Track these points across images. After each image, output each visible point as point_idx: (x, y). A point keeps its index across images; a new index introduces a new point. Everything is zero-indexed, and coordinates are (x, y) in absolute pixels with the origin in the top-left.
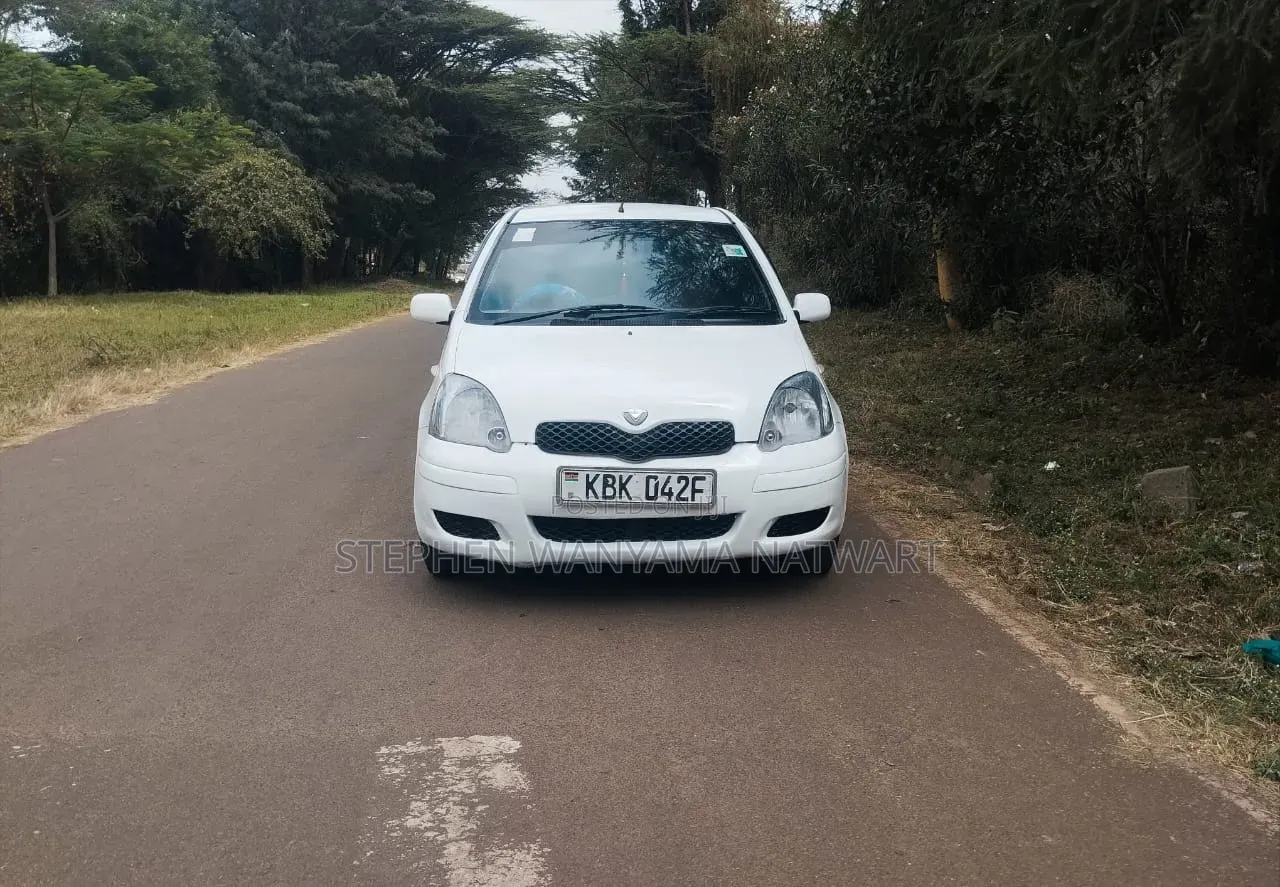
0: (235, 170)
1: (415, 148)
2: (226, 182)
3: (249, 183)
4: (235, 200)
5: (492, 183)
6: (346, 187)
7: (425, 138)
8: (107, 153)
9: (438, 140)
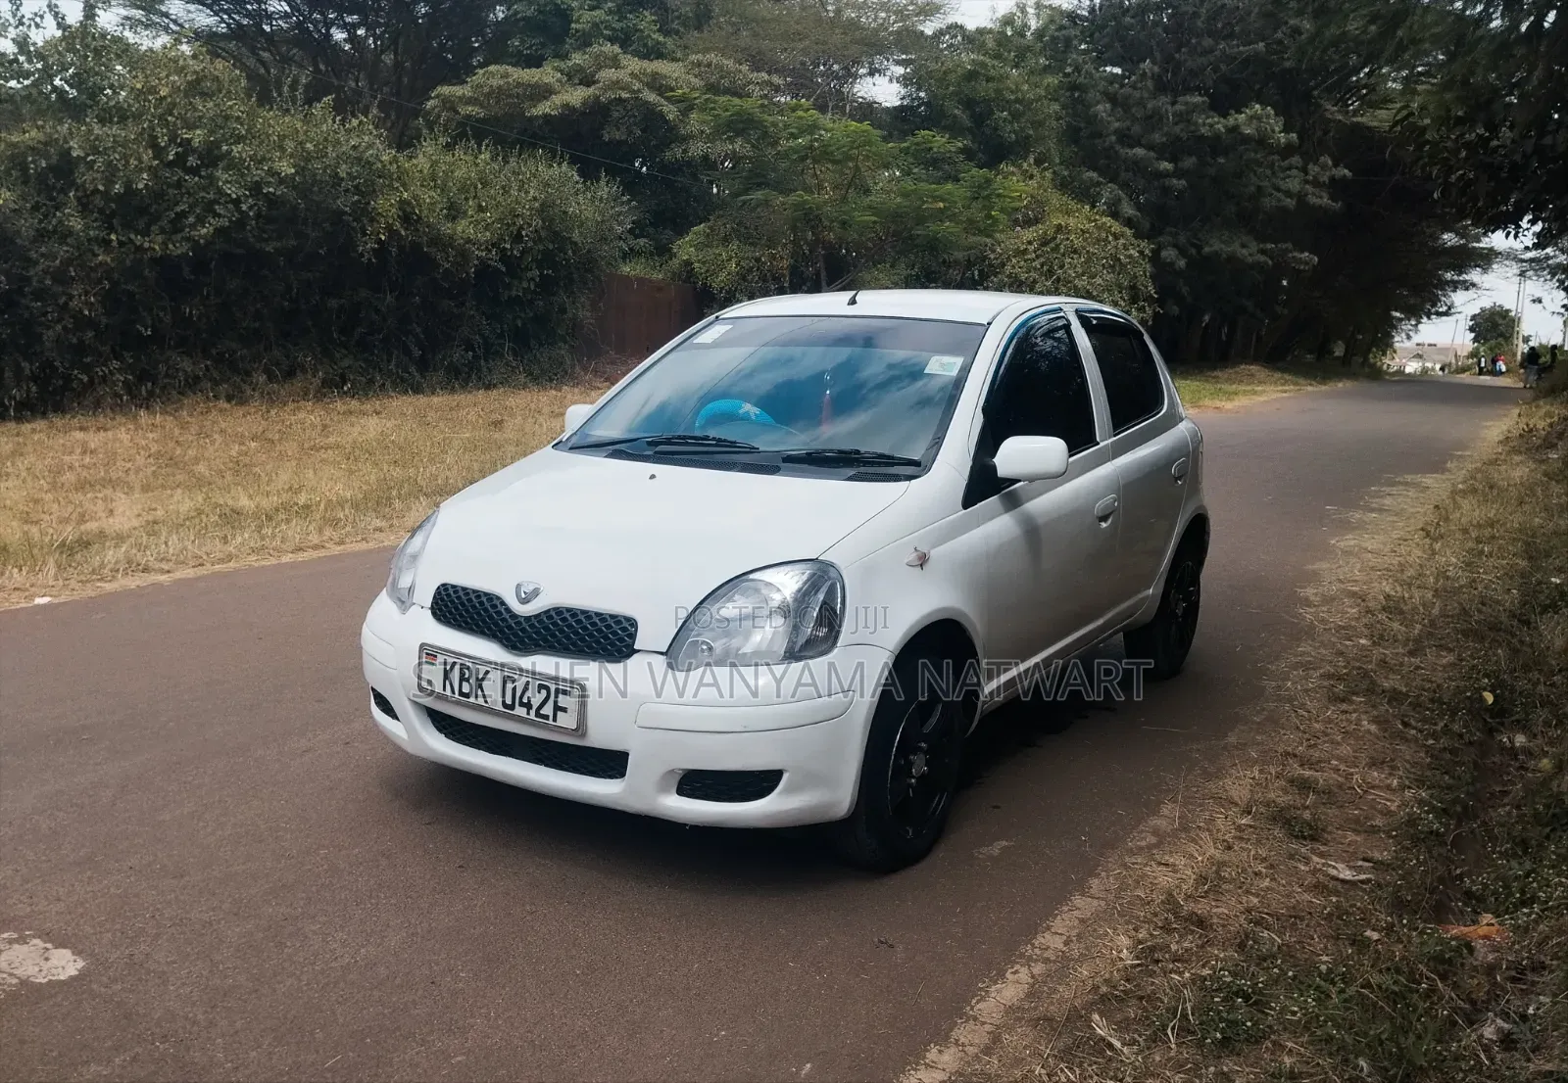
0: (1045, 233)
1: (1301, 197)
2: (1031, 248)
3: (1056, 249)
4: (1035, 269)
5: (1449, 238)
6: (1199, 248)
7: (1316, 183)
8: (874, 218)
9: (1336, 187)
